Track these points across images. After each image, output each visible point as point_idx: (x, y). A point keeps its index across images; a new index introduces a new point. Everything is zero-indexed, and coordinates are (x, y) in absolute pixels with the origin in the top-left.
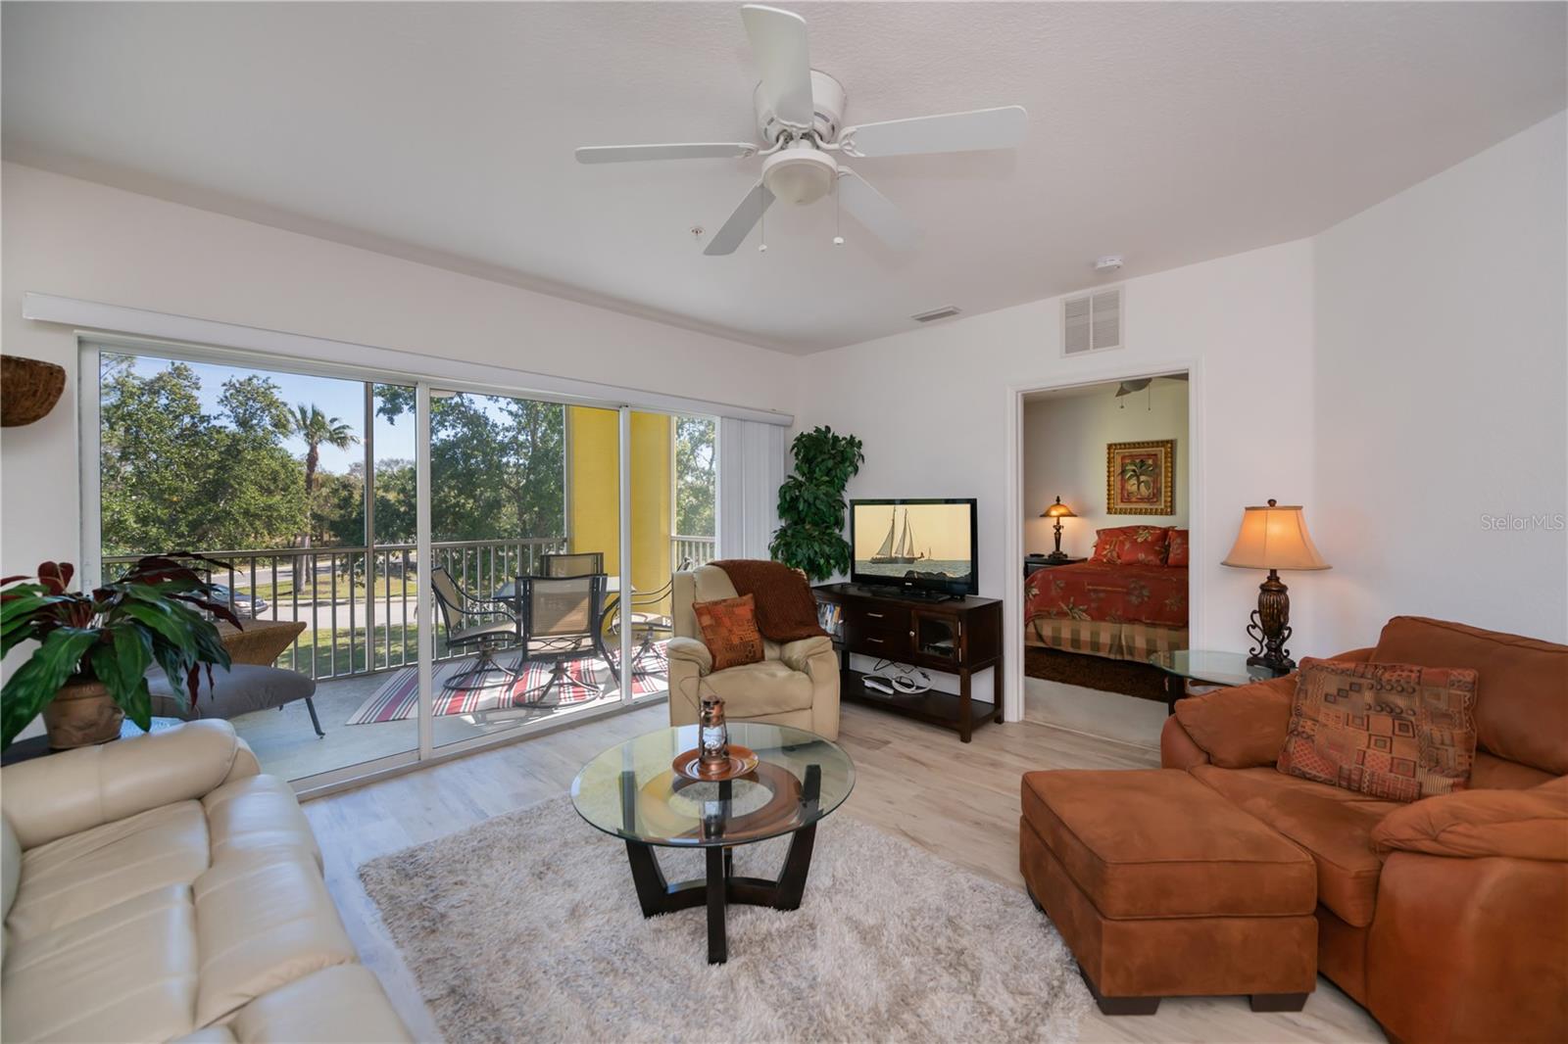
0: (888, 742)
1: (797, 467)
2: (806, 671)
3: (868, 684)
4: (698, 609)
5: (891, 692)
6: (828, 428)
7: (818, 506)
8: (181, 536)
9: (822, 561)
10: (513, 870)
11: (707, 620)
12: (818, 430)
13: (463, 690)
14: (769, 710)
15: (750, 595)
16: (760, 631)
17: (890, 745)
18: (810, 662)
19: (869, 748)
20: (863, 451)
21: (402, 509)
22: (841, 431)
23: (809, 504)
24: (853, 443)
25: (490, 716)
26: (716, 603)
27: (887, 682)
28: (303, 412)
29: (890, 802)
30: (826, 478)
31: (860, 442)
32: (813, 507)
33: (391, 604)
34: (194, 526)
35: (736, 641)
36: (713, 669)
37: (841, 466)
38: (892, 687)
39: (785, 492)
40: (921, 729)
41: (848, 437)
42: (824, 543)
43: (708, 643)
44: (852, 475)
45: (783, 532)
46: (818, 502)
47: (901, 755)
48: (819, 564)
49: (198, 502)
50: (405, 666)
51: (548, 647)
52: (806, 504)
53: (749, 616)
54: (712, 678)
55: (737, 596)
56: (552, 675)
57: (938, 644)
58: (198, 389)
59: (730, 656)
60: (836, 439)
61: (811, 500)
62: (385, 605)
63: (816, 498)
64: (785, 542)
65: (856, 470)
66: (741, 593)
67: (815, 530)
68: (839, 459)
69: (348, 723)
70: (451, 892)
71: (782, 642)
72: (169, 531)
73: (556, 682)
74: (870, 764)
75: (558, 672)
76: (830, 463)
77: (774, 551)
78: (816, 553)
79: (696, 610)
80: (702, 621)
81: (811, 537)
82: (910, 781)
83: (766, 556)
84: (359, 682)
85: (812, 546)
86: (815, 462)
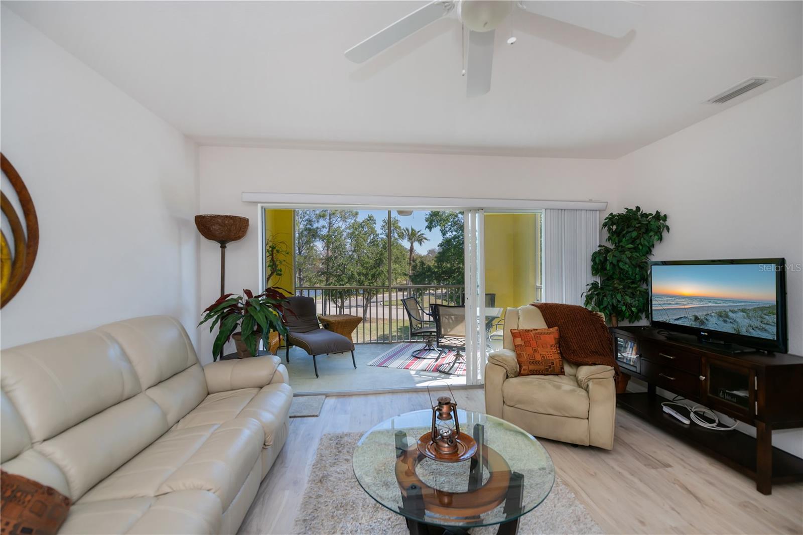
0: (670, 466)
1: (609, 239)
2: (587, 389)
3: (666, 410)
4: (514, 333)
5: (687, 422)
6: (638, 208)
7: (621, 267)
8: (369, 280)
9: (624, 308)
10: (371, 462)
11: (519, 341)
12: (629, 211)
13: (418, 358)
14: (552, 412)
15: (556, 328)
16: (561, 353)
17: (669, 469)
18: (590, 384)
19: (645, 465)
20: (668, 223)
21: (436, 270)
22: (649, 208)
23: (614, 265)
24: (658, 217)
25: (422, 373)
26: (528, 331)
27: (686, 414)
28: (407, 230)
29: (642, 523)
30: (631, 246)
31: (665, 216)
32: (617, 267)
33: (398, 310)
34: (373, 276)
35: (538, 358)
36: (519, 374)
37: (645, 236)
38: (689, 418)
39: (595, 258)
40: (710, 464)
41: (654, 213)
42: (627, 295)
43: (519, 356)
44: (657, 243)
45: (594, 286)
46: (621, 264)
47: (676, 481)
48: (622, 310)
49: (375, 267)
50: (404, 342)
51: (448, 342)
52: (612, 265)
53: (553, 342)
54: (514, 381)
55: (546, 327)
56: (455, 357)
57: (735, 392)
58: (375, 224)
59: (532, 367)
60: (645, 215)
61: (615, 262)
62: (396, 309)
63: (618, 261)
64: (596, 293)
65: (661, 239)
66: (550, 326)
67: (620, 285)
68: (643, 230)
69: (368, 364)
70: (341, 464)
71: (578, 365)
72: (366, 278)
73: (457, 361)
74: (641, 480)
75: (458, 356)
76: (634, 234)
77: (589, 299)
78: (619, 301)
79: (512, 334)
80: (516, 341)
81: (616, 289)
82: (673, 509)
83: (580, 302)
84: (385, 345)
85: (615, 297)
86: (622, 234)
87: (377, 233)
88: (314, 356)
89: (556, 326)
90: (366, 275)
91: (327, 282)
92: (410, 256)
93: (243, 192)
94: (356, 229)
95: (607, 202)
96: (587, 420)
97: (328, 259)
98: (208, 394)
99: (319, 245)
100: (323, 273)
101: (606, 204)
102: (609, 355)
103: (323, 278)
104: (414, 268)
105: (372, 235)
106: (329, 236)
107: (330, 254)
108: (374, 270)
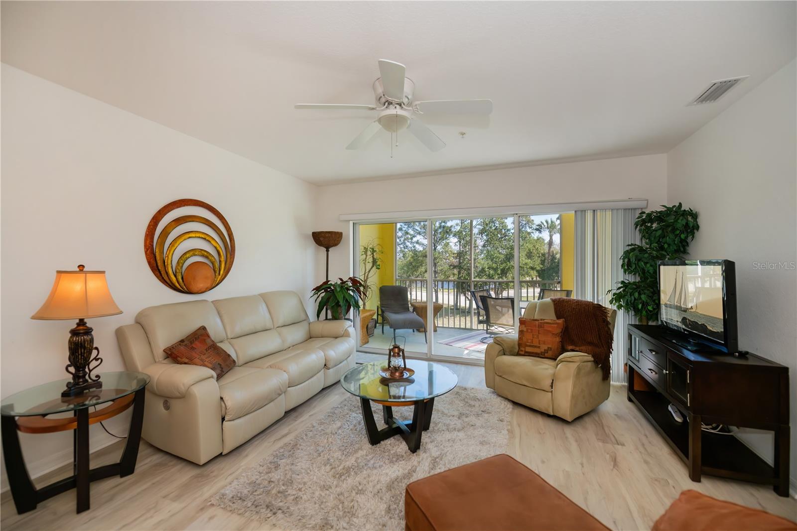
87: (509, 228)
88: (394, 330)
89: (562, 318)
90: (495, 270)
91: (458, 276)
92: (549, 250)
93: (341, 215)
94: (487, 224)
95: (647, 200)
96: (550, 394)
97: (460, 255)
98: (311, 338)
99: (453, 240)
100: (455, 267)
101: (646, 201)
102: (603, 347)
103: (456, 271)
104: (543, 262)
105: (503, 230)
106: (460, 232)
107: (461, 249)
108: (504, 265)
